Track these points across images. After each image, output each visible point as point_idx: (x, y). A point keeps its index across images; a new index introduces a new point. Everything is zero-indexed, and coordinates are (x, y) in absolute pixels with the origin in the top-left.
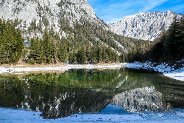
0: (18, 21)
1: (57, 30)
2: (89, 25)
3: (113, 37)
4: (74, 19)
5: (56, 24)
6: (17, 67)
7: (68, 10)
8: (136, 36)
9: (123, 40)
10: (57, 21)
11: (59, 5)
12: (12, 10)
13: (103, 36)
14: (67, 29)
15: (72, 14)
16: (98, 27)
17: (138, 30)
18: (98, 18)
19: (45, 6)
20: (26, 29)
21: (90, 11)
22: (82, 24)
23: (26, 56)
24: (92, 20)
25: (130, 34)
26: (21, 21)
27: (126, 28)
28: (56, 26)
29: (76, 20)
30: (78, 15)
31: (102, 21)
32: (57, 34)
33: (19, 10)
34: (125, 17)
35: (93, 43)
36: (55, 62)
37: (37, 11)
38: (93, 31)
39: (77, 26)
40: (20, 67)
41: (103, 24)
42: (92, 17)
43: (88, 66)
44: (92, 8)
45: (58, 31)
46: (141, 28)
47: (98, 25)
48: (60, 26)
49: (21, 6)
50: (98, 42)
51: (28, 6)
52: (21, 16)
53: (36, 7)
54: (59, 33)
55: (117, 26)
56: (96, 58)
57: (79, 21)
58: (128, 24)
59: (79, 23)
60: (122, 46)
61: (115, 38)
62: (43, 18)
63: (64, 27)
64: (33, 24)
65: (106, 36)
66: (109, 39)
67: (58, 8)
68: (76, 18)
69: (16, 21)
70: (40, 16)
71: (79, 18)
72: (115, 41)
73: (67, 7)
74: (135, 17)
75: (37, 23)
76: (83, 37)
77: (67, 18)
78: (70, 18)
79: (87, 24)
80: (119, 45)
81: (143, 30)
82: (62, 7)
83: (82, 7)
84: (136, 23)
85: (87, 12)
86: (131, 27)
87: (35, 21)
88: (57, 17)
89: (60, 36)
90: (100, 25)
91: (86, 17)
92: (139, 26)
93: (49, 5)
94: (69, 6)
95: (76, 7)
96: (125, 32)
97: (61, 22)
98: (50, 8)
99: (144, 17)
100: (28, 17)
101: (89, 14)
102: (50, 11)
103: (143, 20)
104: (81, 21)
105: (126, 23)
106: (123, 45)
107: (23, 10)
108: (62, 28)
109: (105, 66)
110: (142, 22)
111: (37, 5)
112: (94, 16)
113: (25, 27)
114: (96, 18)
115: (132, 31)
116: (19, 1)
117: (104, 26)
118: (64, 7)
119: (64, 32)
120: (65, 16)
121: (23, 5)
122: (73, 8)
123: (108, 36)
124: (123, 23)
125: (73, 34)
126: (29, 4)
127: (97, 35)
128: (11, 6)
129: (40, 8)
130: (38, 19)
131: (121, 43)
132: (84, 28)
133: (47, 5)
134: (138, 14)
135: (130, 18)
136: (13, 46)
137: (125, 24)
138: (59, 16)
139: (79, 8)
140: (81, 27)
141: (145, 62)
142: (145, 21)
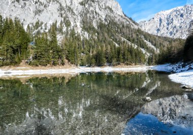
0: (39, 23)
1: (79, 30)
2: (115, 24)
3: (142, 37)
4: (98, 18)
5: (78, 24)
6: (18, 69)
7: (91, 9)
8: (173, 35)
9: (155, 40)
10: (79, 21)
11: (82, 4)
12: (33, 12)
13: (131, 36)
14: (90, 29)
15: (96, 12)
16: (125, 25)
17: (175, 27)
18: (125, 16)
19: (67, 6)
20: (47, 31)
21: (117, 8)
22: (106, 23)
23: (31, 57)
24: (119, 18)
25: (164, 32)
26: (42, 23)
27: (160, 26)
28: (79, 26)
29: (100, 19)
30: (102, 13)
31: (131, 19)
32: (79, 35)
33: (40, 11)
34: (159, 13)
35: (119, 44)
36: (63, 64)
37: (59, 12)
38: (119, 30)
39: (101, 26)
40: (21, 69)
41: (131, 22)
42: (119, 15)
43: (107, 69)
44: (118, 5)
45: (79, 32)
46: (178, 25)
47: (125, 23)
48: (82, 26)
49: (42, 7)
50: (124, 42)
51: (50, 7)
52: (42, 18)
53: (57, 7)
54: (81, 33)
55: (149, 24)
56: (115, 59)
57: (103, 20)
58: (162, 21)
59: (104, 22)
60: (153, 47)
61: (145, 37)
62: (64, 19)
63: (86, 27)
64: (54, 25)
65: (134, 36)
66: (137, 39)
67: (80, 8)
68: (100, 17)
69: (37, 23)
70: (62, 16)
71: (104, 17)
72: (145, 41)
73: (90, 5)
74: (171, 13)
75: (58, 24)
76: (107, 37)
77: (90, 17)
78: (94, 17)
79: (112, 23)
80: (149, 44)
81: (180, 27)
82: (85, 6)
83: (107, 5)
84: (172, 19)
85: (113, 9)
86: (166, 25)
87: (56, 22)
88: (79, 17)
89: (82, 37)
90: (128, 23)
91: (112, 15)
92: (176, 23)
93: (71, 4)
94: (93, 4)
95: (101, 5)
96: (158, 30)
97: (83, 22)
98: (72, 8)
99: (182, 12)
100: (50, 18)
101: (115, 12)
102: (72, 11)
103: (182, 16)
104: (106, 20)
105: (161, 20)
106: (155, 45)
107: (44, 11)
108: (84, 29)
109: (127, 69)
110: (179, 18)
111: (58, 5)
112: (121, 14)
113: (46, 29)
114: (123, 15)
115: (167, 29)
116: (41, 3)
117: (133, 24)
118: (87, 6)
119: (86, 33)
120: (88, 15)
121: (45, 7)
122: (97, 6)
123: (137, 35)
124: (157, 20)
125: (96, 34)
126: (51, 4)
127: (124, 35)
128: (32, 9)
129: (61, 9)
130: (59, 20)
131: (152, 43)
132: (109, 28)
133: (69, 4)
134: (175, 9)
135: (165, 13)
136: (14, 46)
137: (159, 22)
138: (81, 15)
139: (104, 6)
140: (105, 26)
141: (177, 63)
142: (184, 17)
